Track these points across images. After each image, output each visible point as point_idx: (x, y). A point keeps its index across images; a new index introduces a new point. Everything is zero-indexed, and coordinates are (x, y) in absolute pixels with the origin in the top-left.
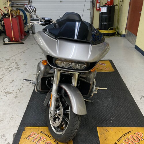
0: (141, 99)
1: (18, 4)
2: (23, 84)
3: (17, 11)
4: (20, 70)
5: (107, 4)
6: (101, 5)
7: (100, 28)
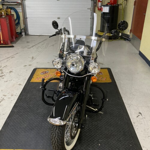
0: (137, 117)
1: (9, 2)
2: (4, 95)
3: (7, 10)
4: (3, 78)
5: (110, 3)
6: (103, 4)
7: (101, 30)
